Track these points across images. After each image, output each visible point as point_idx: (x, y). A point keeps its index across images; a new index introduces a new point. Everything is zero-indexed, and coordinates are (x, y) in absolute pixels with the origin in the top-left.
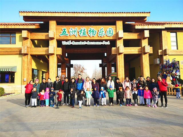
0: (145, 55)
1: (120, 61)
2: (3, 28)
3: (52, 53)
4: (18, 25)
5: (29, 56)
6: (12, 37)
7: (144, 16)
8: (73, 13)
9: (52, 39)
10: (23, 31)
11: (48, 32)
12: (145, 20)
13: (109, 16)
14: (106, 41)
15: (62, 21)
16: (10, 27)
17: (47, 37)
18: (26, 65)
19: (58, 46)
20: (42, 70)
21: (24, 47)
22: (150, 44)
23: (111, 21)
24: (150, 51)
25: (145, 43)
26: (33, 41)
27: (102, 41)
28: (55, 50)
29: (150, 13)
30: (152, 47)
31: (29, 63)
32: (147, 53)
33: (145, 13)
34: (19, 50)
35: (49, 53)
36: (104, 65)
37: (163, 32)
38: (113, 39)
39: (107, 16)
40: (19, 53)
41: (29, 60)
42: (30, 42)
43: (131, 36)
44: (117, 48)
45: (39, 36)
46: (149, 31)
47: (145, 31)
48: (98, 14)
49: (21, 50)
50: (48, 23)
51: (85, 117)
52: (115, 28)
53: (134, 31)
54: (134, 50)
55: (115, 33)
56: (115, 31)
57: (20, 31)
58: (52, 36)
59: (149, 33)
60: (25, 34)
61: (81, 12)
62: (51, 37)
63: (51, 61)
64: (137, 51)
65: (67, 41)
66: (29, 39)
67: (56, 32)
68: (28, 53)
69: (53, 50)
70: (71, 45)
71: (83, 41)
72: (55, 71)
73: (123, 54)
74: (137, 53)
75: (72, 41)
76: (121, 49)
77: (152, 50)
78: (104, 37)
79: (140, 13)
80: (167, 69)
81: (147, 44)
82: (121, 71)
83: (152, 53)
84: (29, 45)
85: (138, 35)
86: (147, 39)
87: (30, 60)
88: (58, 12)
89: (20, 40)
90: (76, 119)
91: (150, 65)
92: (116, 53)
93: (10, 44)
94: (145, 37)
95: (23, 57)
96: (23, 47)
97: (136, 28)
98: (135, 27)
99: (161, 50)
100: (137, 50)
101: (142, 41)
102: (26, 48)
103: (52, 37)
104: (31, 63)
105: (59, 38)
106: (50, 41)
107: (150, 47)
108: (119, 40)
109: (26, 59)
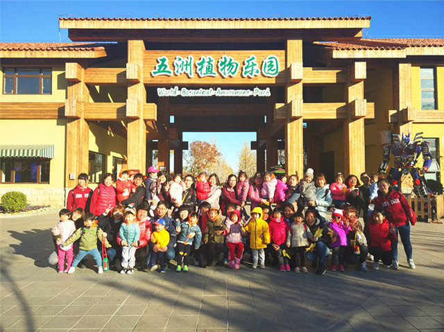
0: (356, 122)
1: (294, 136)
2: (24, 57)
3: (133, 115)
4: (57, 51)
5: (83, 124)
6: (44, 77)
7: (354, 27)
8: (183, 20)
9: (135, 82)
10: (67, 64)
11: (125, 67)
12: (357, 36)
13: (270, 28)
14: (262, 87)
15: (157, 41)
16: (38, 55)
17: (121, 78)
18: (75, 143)
19: (148, 101)
21: (69, 102)
22: (368, 96)
23: (276, 40)
24: (368, 113)
25: (356, 93)
26: (90, 86)
27: (251, 87)
28: (142, 109)
30: (373, 104)
31: (81, 139)
32: (359, 118)
33: (357, 19)
34: (58, 109)
35: (127, 115)
36: (261, 145)
37: (401, 66)
38: (280, 82)
39: (264, 28)
41: (81, 132)
42: (84, 90)
43: (321, 76)
44: (286, 105)
45: (104, 76)
46: (365, 63)
47: (356, 63)
48: (242, 22)
49: (64, 107)
50: (127, 44)
52: (284, 57)
53: (329, 64)
54: (327, 111)
55: (284, 69)
56: (284, 63)
57: (60, 64)
58: (134, 75)
60: (71, 71)
61: (203, 19)
62: (130, 78)
63: (131, 135)
64: (336, 112)
65: (168, 87)
66: (82, 84)
67: (144, 67)
68: (79, 115)
69: (136, 110)
72: (140, 158)
73: (302, 118)
74: (335, 117)
75: (180, 87)
76: (296, 108)
77: (373, 111)
78: (256, 79)
79: (346, 19)
80: (402, 157)
81: (361, 96)
82: (295, 159)
83: (373, 117)
84: (82, 98)
85: (337, 74)
86: (362, 83)
87: (85, 130)
88: (148, 19)
89: (59, 87)
91: (366, 146)
92: (285, 117)
93: (40, 93)
94: (356, 78)
95: (68, 124)
97: (334, 56)
99: (395, 111)
100: (335, 109)
101: (350, 88)
102: (75, 102)
103: (133, 78)
104: (86, 140)
105: (149, 79)
106: (129, 88)
107: (367, 102)
108: (294, 86)
109: (76, 128)
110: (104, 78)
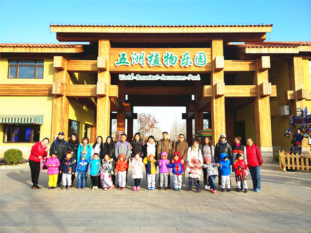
0: (263, 99)
1: (218, 109)
2: (24, 52)
3: (102, 94)
4: (48, 48)
5: (65, 99)
6: (38, 66)
7: (260, 32)
8: (138, 27)
9: (103, 70)
10: (55, 57)
11: (97, 60)
12: (263, 38)
13: (200, 32)
14: (194, 74)
15: (120, 41)
16: (34, 51)
17: (94, 67)
18: (59, 114)
19: (112, 83)
20: (86, 122)
22: (272, 80)
23: (202, 41)
24: (272, 93)
25: (262, 78)
26: (71, 73)
27: (186, 74)
28: (108, 89)
29: (271, 26)
31: (63, 111)
32: (266, 96)
33: (263, 26)
34: (48, 89)
35: (97, 93)
36: (189, 116)
37: (295, 59)
38: (207, 70)
39: (196, 32)
40: (47, 93)
41: (64, 105)
42: (67, 75)
43: (237, 66)
44: (212, 86)
45: (81, 65)
46: (269, 57)
47: (263, 57)
48: (180, 28)
49: (52, 88)
50: (97, 44)
51: (153, 205)
52: (210, 53)
53: (243, 58)
54: (243, 91)
55: (210, 61)
56: (210, 57)
57: (50, 56)
58: (103, 65)
59: (269, 61)
60: (58, 61)
61: (152, 26)
62: (100, 67)
63: (100, 107)
64: (249, 92)
65: (127, 73)
66: (65, 71)
67: (110, 60)
68: (62, 94)
69: (104, 90)
70: (135, 80)
71: (154, 74)
72: (106, 124)
73: (224, 96)
74: (249, 96)
75: (136, 73)
76: (220, 88)
77: (276, 91)
78: (190, 68)
79: (255, 26)
80: (302, 125)
81: (266, 80)
82: (219, 126)
84: (65, 81)
85: (250, 64)
86: (267, 71)
87: (66, 104)
88: (113, 26)
89: (50, 73)
90: (136, 208)
91: (272, 117)
92: (211, 96)
93: (35, 78)
94: (263, 67)
95: (54, 100)
96: (55, 83)
97: (247, 52)
98: (245, 51)
99: (292, 92)
100: (249, 90)
101: (258, 75)
102: (59, 84)
103: (102, 67)
104: (67, 111)
105: (114, 68)
106: (99, 74)
107: (272, 85)
108: (217, 73)
109: (60, 103)
110: (81, 67)
